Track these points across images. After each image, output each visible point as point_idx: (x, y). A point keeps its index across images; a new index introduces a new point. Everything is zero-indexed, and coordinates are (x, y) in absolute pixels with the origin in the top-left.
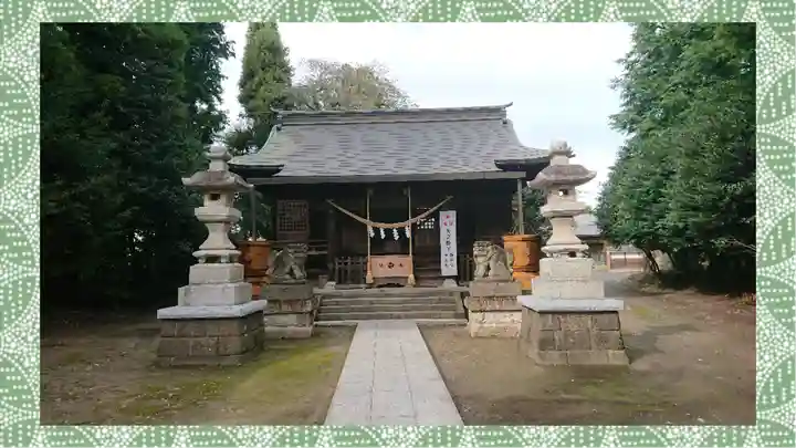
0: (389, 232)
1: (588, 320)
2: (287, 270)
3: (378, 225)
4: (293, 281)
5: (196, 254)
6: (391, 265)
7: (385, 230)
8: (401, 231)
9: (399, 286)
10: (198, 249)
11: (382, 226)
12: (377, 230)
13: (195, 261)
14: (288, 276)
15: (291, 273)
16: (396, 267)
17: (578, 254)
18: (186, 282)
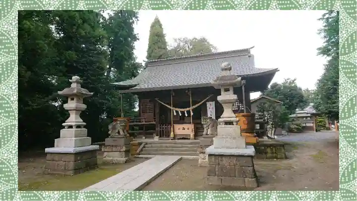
0: (183, 113)
1: (234, 160)
2: (117, 131)
3: (177, 109)
4: (119, 136)
5: (63, 124)
6: (184, 129)
7: (181, 112)
8: (189, 112)
9: (187, 139)
10: (65, 122)
11: (179, 110)
12: (177, 112)
13: (64, 127)
14: (117, 134)
15: (119, 133)
16: (186, 129)
17: (234, 123)
18: (58, 137)
